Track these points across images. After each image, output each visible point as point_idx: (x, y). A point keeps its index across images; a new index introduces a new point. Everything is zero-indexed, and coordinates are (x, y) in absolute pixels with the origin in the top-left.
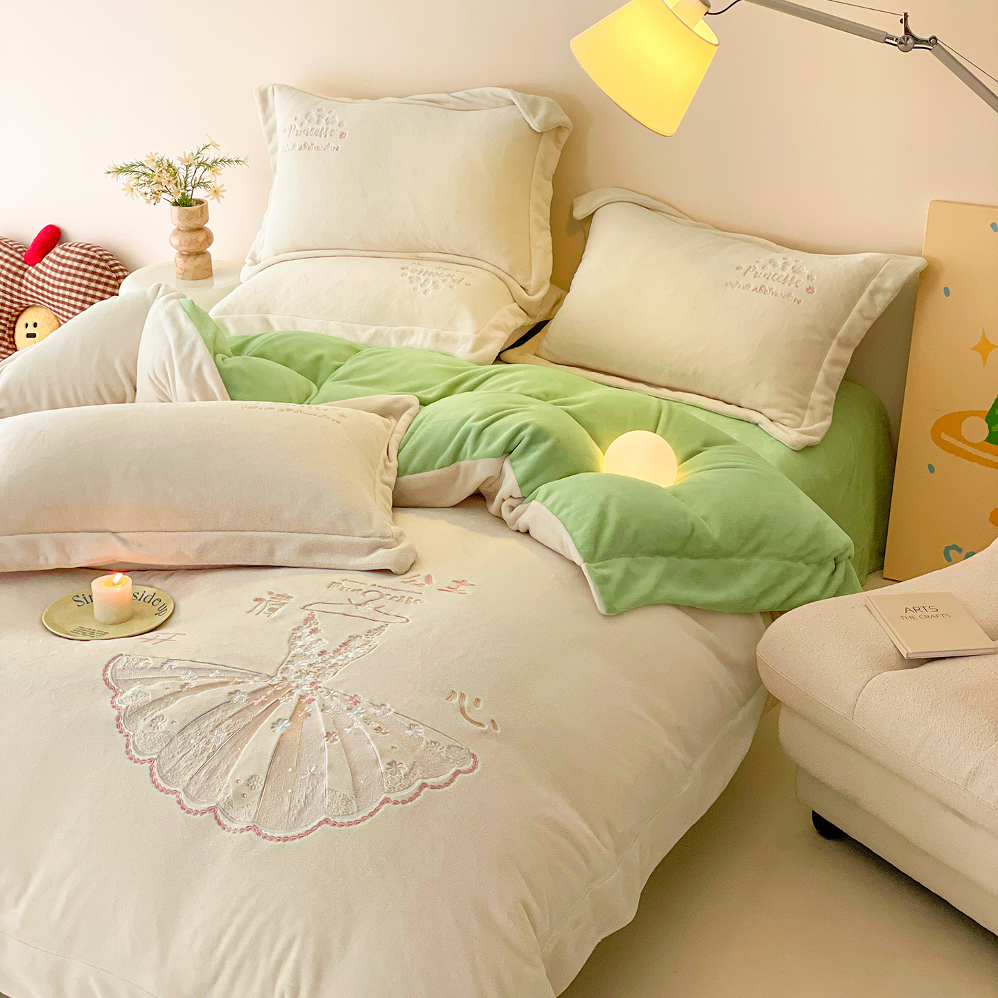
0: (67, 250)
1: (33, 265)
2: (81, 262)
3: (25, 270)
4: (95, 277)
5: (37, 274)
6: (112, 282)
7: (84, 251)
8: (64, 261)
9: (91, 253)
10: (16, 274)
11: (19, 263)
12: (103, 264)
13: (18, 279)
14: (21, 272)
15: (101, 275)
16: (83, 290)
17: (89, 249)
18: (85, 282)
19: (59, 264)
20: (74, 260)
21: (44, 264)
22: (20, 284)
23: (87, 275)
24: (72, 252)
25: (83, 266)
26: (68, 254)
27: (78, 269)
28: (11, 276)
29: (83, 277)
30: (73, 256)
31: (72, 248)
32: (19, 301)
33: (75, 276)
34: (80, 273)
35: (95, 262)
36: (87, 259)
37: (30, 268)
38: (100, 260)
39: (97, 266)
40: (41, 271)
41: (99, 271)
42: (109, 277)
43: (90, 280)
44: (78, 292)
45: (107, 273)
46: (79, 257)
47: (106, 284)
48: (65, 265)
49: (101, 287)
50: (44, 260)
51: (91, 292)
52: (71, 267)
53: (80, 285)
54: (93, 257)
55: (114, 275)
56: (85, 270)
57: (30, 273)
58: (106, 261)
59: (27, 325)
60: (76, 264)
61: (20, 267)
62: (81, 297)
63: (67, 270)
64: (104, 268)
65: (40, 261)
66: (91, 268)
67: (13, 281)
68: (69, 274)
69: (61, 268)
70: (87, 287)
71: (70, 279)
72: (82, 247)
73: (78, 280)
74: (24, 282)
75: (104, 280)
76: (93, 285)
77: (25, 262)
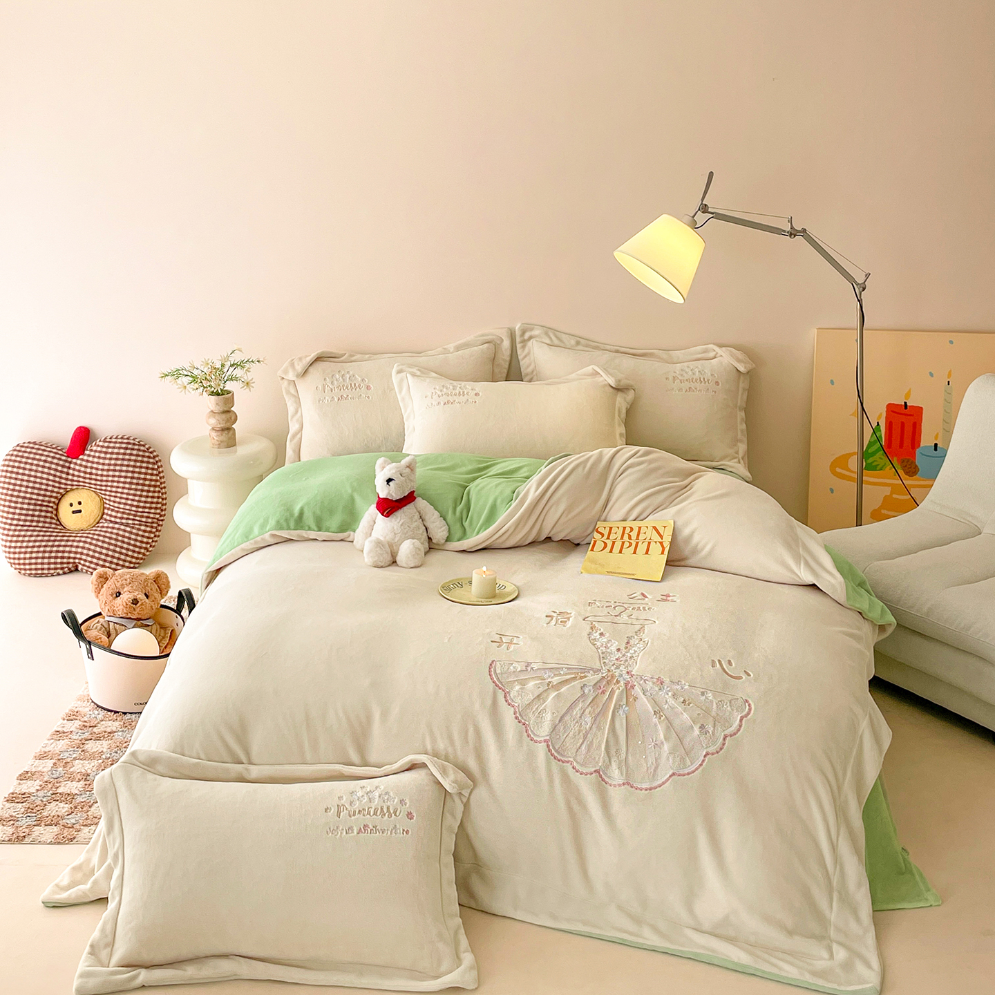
0: (110, 442)
1: (77, 458)
2: (126, 448)
3: (70, 463)
4: (140, 458)
5: (84, 463)
6: (151, 460)
7: (126, 441)
8: (110, 450)
9: (132, 441)
10: (63, 466)
11: (64, 458)
12: (142, 448)
13: (65, 470)
14: (67, 464)
15: (143, 456)
16: (131, 469)
17: (128, 439)
18: (132, 463)
19: (106, 453)
20: (120, 448)
21: (89, 455)
22: (68, 474)
23: (133, 458)
24: (115, 443)
25: (128, 452)
26: (112, 445)
27: (124, 454)
28: (59, 468)
29: (129, 460)
30: (118, 445)
31: (114, 440)
32: (66, 487)
33: (123, 459)
34: (127, 457)
35: (136, 447)
36: (130, 446)
37: (74, 460)
38: (140, 445)
39: (139, 450)
40: (88, 461)
41: (141, 453)
42: (149, 457)
43: (135, 461)
44: (127, 471)
45: (147, 454)
46: (124, 446)
47: (148, 462)
48: (112, 453)
49: (144, 465)
50: (87, 452)
51: (137, 470)
52: (118, 454)
53: (128, 466)
54: (134, 444)
55: (152, 456)
56: (131, 454)
57: (76, 464)
58: (144, 446)
59: (71, 505)
60: (122, 451)
61: (66, 461)
62: (130, 475)
63: (114, 456)
64: (144, 451)
65: (83, 454)
66: (135, 452)
67: (61, 472)
68: (117, 459)
69: (108, 456)
70: (134, 466)
71: (119, 462)
72: (122, 438)
73: (126, 463)
74: (71, 471)
75: (146, 459)
76: (138, 464)
77: (68, 457)
